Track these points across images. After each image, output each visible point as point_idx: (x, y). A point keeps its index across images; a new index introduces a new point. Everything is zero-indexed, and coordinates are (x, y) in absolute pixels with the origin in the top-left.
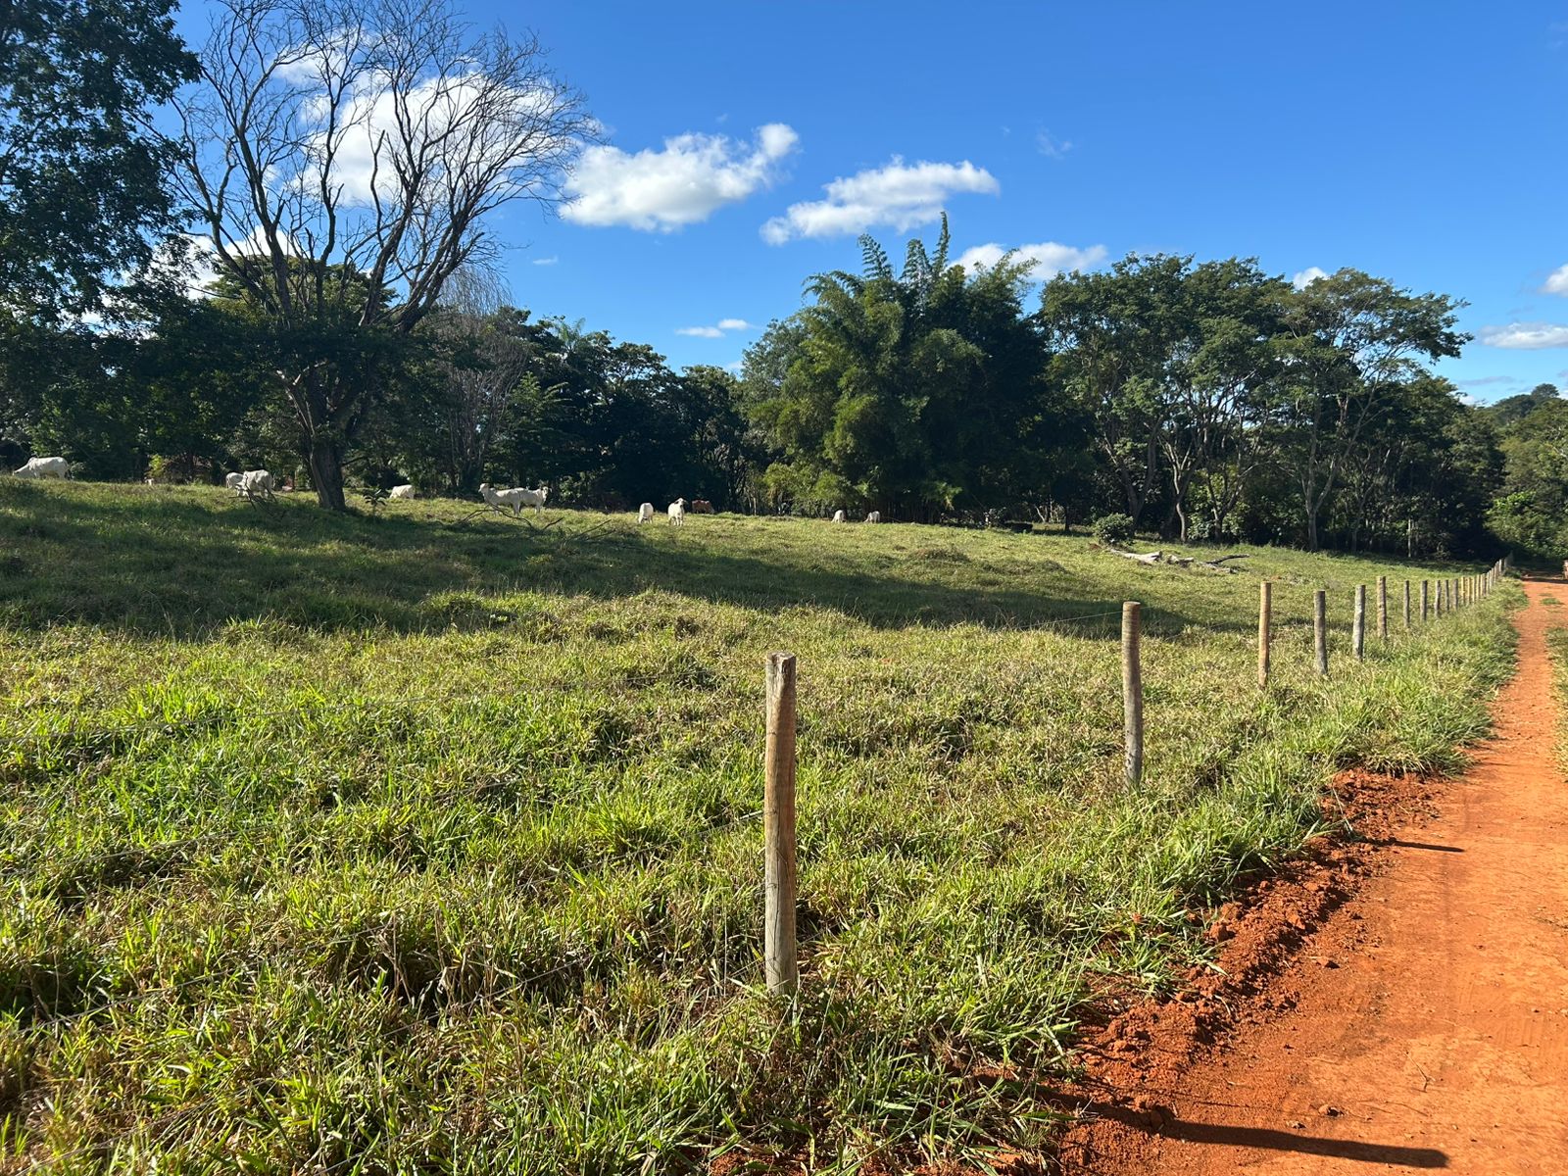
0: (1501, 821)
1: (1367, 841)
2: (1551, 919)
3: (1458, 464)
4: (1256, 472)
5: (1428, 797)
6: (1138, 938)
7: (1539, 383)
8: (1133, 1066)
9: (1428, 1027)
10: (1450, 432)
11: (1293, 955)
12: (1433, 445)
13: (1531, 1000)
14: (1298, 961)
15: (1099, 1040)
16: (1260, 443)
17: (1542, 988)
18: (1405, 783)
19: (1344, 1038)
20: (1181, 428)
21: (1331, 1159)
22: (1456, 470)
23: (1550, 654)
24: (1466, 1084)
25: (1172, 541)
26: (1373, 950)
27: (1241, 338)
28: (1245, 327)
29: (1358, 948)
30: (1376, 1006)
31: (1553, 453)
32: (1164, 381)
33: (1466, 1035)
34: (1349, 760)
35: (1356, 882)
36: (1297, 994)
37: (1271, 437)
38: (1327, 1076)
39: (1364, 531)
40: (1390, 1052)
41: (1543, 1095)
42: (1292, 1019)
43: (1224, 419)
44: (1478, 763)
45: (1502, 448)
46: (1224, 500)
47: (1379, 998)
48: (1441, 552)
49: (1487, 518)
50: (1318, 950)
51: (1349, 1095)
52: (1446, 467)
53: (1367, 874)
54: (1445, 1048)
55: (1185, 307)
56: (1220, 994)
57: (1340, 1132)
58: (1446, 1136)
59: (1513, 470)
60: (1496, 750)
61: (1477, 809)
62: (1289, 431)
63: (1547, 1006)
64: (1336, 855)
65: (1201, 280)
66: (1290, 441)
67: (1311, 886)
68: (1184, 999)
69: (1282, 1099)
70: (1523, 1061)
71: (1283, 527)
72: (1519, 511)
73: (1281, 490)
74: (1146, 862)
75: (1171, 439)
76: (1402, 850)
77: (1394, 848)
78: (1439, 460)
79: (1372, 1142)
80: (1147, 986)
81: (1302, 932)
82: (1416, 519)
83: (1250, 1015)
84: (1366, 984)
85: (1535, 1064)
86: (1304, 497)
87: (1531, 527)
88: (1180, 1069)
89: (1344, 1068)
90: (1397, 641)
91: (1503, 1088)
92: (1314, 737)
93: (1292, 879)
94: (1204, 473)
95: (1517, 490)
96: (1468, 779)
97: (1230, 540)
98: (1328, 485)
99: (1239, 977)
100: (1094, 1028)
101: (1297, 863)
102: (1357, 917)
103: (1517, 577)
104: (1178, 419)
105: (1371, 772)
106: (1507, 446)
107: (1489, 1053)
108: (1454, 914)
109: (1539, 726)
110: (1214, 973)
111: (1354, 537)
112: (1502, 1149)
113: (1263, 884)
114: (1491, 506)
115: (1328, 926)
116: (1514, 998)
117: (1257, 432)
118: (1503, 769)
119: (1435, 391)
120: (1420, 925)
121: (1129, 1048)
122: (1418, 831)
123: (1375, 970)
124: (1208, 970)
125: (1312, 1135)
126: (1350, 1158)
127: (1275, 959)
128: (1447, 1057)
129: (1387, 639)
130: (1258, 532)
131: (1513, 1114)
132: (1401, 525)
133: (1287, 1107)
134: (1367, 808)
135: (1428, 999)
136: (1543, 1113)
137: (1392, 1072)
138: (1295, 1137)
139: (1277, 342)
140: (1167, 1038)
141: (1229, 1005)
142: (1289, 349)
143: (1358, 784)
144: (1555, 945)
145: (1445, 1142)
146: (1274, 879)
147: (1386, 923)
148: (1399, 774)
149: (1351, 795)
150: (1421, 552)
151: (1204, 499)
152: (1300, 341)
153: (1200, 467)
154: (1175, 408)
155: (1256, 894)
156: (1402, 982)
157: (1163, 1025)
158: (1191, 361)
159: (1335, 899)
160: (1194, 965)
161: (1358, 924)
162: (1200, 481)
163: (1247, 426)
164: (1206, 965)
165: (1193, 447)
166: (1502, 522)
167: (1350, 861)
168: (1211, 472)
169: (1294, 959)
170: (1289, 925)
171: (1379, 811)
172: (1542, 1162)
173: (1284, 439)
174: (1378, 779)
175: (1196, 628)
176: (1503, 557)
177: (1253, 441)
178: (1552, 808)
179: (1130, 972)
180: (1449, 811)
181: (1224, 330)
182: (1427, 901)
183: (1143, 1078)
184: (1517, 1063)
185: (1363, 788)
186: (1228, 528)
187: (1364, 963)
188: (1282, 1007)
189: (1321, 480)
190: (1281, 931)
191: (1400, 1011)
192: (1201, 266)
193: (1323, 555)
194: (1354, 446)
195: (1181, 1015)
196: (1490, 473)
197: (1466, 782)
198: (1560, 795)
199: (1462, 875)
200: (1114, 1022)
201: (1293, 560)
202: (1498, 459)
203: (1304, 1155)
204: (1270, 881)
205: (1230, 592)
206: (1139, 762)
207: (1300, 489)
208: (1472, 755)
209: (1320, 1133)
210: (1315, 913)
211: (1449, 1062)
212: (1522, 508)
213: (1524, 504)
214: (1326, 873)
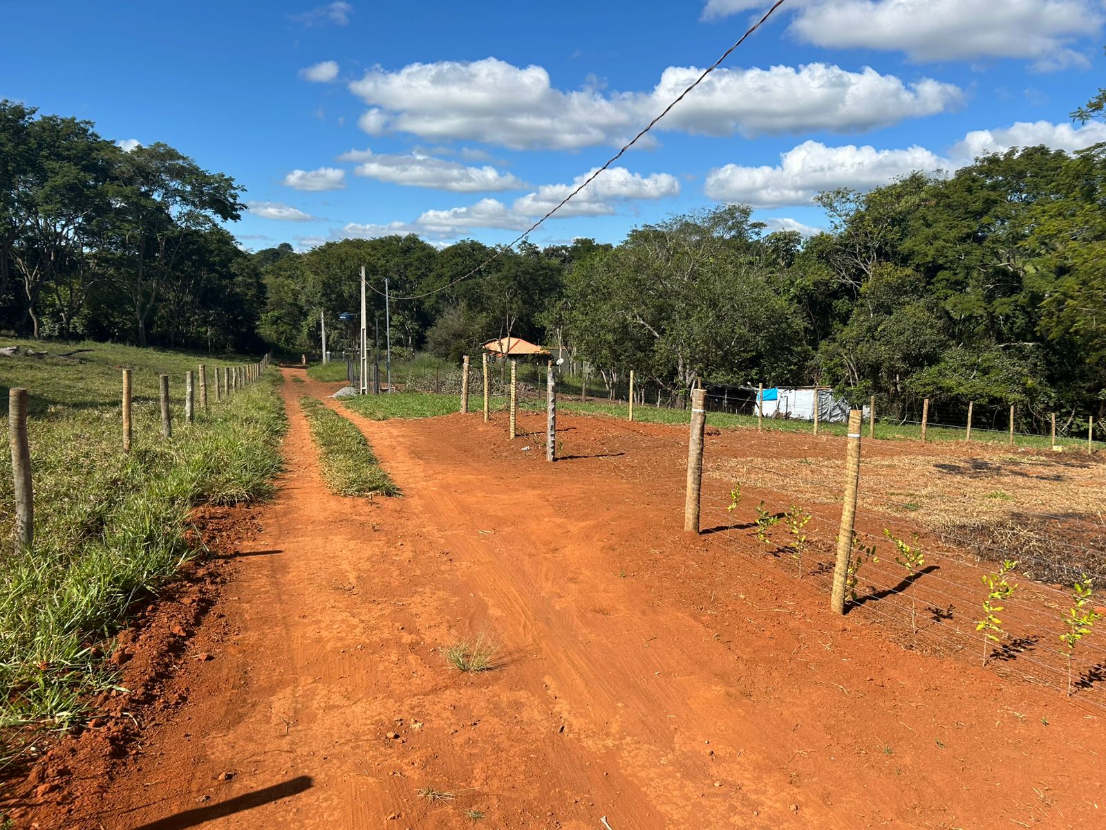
0: (300, 526)
1: (219, 557)
2: (341, 587)
3: (238, 290)
4: (95, 286)
5: (253, 518)
6: (48, 684)
7: (282, 242)
8: (59, 804)
9: (281, 684)
10: (233, 268)
11: (180, 659)
12: (222, 276)
13: (339, 644)
14: (185, 663)
15: (21, 791)
16: (98, 265)
17: (344, 635)
18: (237, 510)
19: (227, 712)
20: (30, 247)
21: (234, 816)
22: (237, 294)
23: (304, 414)
24: (312, 718)
25: (27, 338)
26: (235, 638)
27: (80, 181)
28: (82, 173)
29: (226, 639)
30: (244, 680)
31: (292, 287)
32: (13, 206)
33: (306, 681)
34: (198, 499)
35: (217, 589)
36: (187, 690)
37: (106, 260)
38: (220, 748)
39: (178, 333)
40: (260, 712)
41: (358, 709)
42: (187, 709)
43: (67, 244)
44: (280, 489)
45: (264, 282)
46: (70, 306)
47: (246, 673)
48: (229, 349)
49: (257, 327)
50: (197, 650)
51: (238, 757)
52: (230, 293)
53: (224, 582)
54: (294, 696)
55: (30, 148)
56: (127, 710)
57: (238, 789)
58: (308, 763)
59: (271, 296)
60: (288, 479)
61: (284, 521)
62: (120, 257)
63: (349, 647)
64: (201, 572)
65: (44, 129)
66: (122, 265)
67: (187, 601)
68: (96, 725)
69: (189, 782)
70: (343, 689)
71: (118, 328)
72: (275, 323)
73: (118, 301)
74: (47, 615)
75: (22, 255)
76: (244, 559)
77: (238, 559)
78: (227, 287)
79: (260, 788)
80: (61, 726)
81: (184, 639)
82: (213, 326)
83: (153, 719)
84: (235, 665)
85: (350, 689)
86: (134, 307)
87: (282, 333)
88: (103, 789)
89: (231, 737)
90: (213, 409)
91: (336, 712)
92: (172, 485)
93: (171, 598)
94: (52, 284)
95: (274, 310)
96: (276, 501)
97: (78, 338)
98: (152, 299)
99: (141, 691)
100: (14, 781)
101: (173, 585)
102: (221, 616)
103: (276, 365)
104: (28, 239)
105: (214, 506)
106: (268, 280)
107: (322, 690)
108: (284, 598)
109: (310, 461)
110: (119, 693)
111: (172, 338)
112: (342, 757)
113: (150, 608)
114: (259, 319)
115: (202, 628)
116: (329, 647)
117: (94, 256)
118: (296, 491)
119: (225, 239)
120: (264, 611)
121: (52, 789)
122: (251, 543)
123: (240, 652)
124: (114, 693)
125: (216, 802)
126: (247, 808)
127: (167, 666)
128: (297, 702)
129: (207, 409)
130: (99, 332)
131: (344, 729)
132: (203, 330)
133: (194, 787)
134: (216, 532)
135: (277, 664)
136: (361, 721)
137: (264, 727)
138: (205, 809)
139: (109, 187)
140: (86, 766)
141: (136, 717)
142: (119, 194)
143: (207, 516)
144: (345, 603)
145: (308, 767)
146: (158, 602)
147: (241, 615)
148: (232, 504)
149: (203, 524)
150: (217, 348)
151: (53, 305)
152: (128, 190)
153: (48, 280)
154: (25, 230)
155: (145, 617)
156: (259, 656)
157: (81, 756)
158: (38, 194)
159: (205, 605)
160: (101, 692)
161: (223, 620)
162: (49, 291)
163: (86, 250)
164: (111, 689)
165: (41, 263)
166: (266, 330)
167: (211, 575)
168: (58, 284)
169: (182, 661)
170: (174, 636)
171: (224, 534)
172: (367, 757)
173: (118, 263)
174: (220, 510)
175: (59, 407)
176: (267, 352)
177: (92, 262)
178: (327, 513)
179: (44, 717)
180: (268, 525)
181: (66, 173)
182: (266, 592)
183: (70, 811)
184: (340, 692)
185: (211, 518)
186: (74, 328)
187: (231, 650)
188: (177, 703)
189: (146, 295)
190: (169, 642)
191: (261, 679)
192: (44, 118)
193: (151, 350)
194: (170, 273)
195: (97, 739)
196: (258, 298)
197: (275, 504)
198: (331, 504)
199: (284, 569)
200: (34, 770)
201: (128, 354)
202: (262, 288)
203: (214, 821)
204: (154, 604)
205: (82, 378)
206: (30, 528)
207: (131, 302)
208: (277, 485)
209: (223, 797)
210: (192, 621)
211: (299, 706)
212: (277, 321)
213: (278, 318)
214: (196, 588)
